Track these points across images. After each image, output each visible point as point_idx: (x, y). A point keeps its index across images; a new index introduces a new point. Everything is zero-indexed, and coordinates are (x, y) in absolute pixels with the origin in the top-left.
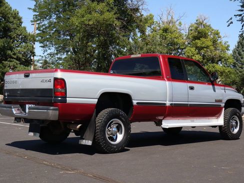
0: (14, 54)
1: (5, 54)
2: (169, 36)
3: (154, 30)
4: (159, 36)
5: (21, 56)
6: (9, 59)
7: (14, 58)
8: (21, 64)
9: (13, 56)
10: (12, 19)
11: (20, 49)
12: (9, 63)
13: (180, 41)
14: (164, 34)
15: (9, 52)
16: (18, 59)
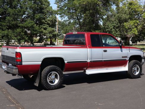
0: (46, 21)
1: (41, 21)
2: (133, 7)
3: (124, 4)
4: (127, 7)
5: (49, 22)
6: (43, 24)
7: (46, 24)
8: (49, 27)
9: (45, 22)
10: (44, 3)
11: (49, 18)
12: (43, 26)
13: (140, 10)
14: (130, 6)
15: (43, 21)
16: (48, 24)
